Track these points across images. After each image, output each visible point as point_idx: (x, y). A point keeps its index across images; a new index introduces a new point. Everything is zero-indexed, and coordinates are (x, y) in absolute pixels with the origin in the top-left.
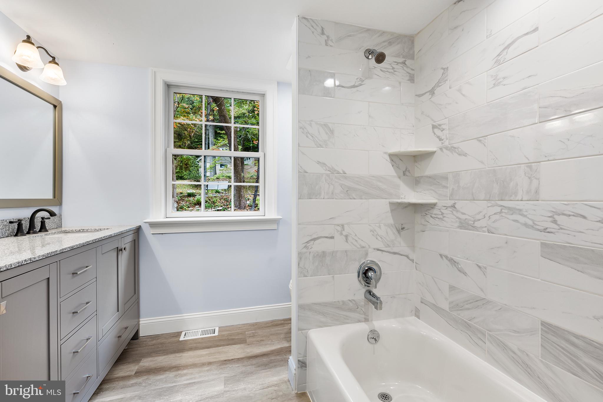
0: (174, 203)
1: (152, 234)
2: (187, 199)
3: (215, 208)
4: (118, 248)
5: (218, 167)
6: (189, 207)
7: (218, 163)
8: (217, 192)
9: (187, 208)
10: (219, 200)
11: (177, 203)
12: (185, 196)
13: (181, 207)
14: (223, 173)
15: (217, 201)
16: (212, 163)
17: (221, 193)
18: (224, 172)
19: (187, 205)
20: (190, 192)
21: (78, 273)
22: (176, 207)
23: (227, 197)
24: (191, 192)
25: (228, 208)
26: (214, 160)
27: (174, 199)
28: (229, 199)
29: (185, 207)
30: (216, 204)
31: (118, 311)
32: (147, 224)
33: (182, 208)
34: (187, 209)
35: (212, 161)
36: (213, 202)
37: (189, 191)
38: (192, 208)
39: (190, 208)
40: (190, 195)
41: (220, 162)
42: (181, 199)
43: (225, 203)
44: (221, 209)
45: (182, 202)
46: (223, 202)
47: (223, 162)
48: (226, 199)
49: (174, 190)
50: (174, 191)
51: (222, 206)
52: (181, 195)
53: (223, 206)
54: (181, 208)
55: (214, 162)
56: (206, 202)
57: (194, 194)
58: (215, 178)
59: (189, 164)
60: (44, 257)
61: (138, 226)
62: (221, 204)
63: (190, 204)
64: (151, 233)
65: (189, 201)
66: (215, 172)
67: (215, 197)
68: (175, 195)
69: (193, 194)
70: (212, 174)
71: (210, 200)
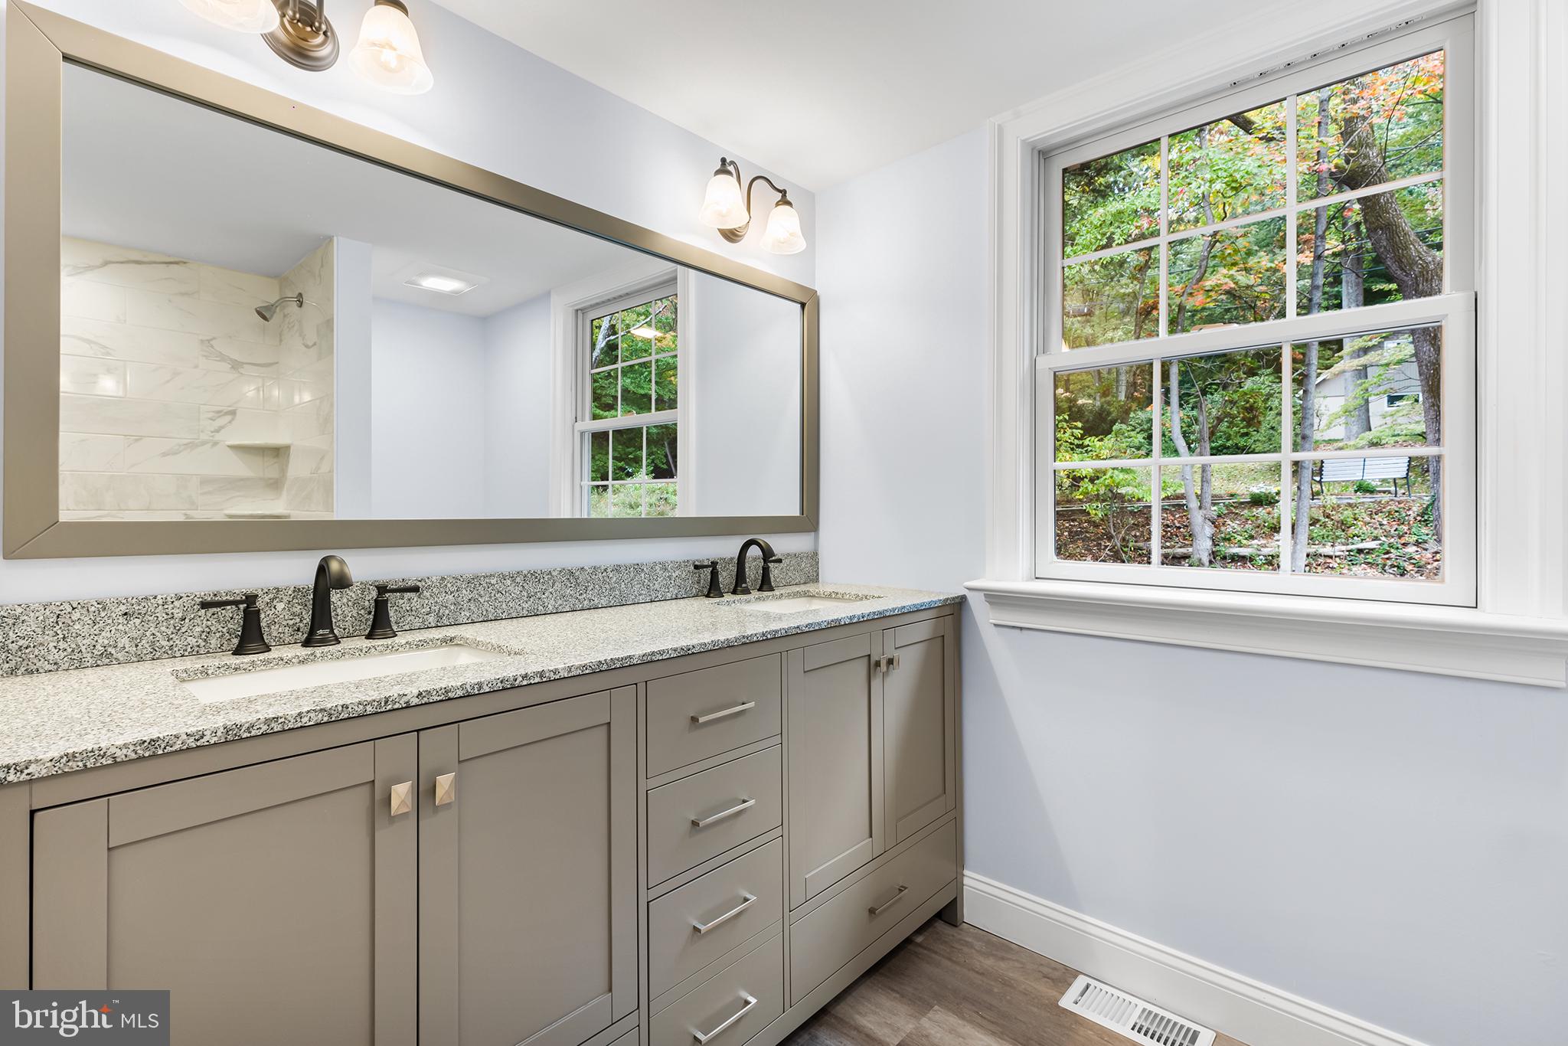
0: (1203, 526)
1: (995, 625)
2: (1246, 511)
3: (1348, 544)
4: (869, 656)
5: (1379, 406)
6: (1252, 537)
7: (1376, 392)
8: (1363, 488)
9: (1246, 539)
10: (1364, 515)
11: (1213, 523)
12: (1242, 503)
13: (1227, 537)
14: (1395, 424)
15: (1355, 519)
16: (1351, 395)
17: (1380, 492)
18: (1400, 420)
19: (1246, 531)
20: (1257, 491)
21: (701, 720)
22: (1209, 535)
23: (1402, 505)
24: (1263, 490)
25: (1403, 544)
26: (1361, 385)
27: (1204, 512)
28: (1410, 512)
29: (1239, 538)
30: (1352, 531)
31: (871, 837)
32: (982, 594)
33: (1229, 540)
34: (1244, 542)
35: (1351, 388)
36: (1343, 523)
37: (1255, 490)
38: (1263, 542)
39: (1255, 542)
40: (1257, 501)
41: (1382, 389)
42: (1228, 514)
43: (1391, 526)
44: (1375, 547)
45: (1230, 523)
46: (1385, 522)
47: (1396, 386)
48: (1397, 512)
49: (1205, 488)
50: (1204, 491)
51: (1376, 538)
52: (1231, 501)
53: (1383, 539)
54: (1225, 539)
55: (1359, 391)
56: (1314, 522)
57: (1273, 498)
58: (1364, 442)
59: (1257, 409)
60: (587, 672)
61: (954, 598)
62: (1376, 529)
63: (1258, 527)
64: (991, 621)
65: (1253, 519)
66: (1365, 423)
67: (1350, 505)
68: (1208, 500)
69: (1268, 497)
70: (1354, 431)
71: (1328, 516)
